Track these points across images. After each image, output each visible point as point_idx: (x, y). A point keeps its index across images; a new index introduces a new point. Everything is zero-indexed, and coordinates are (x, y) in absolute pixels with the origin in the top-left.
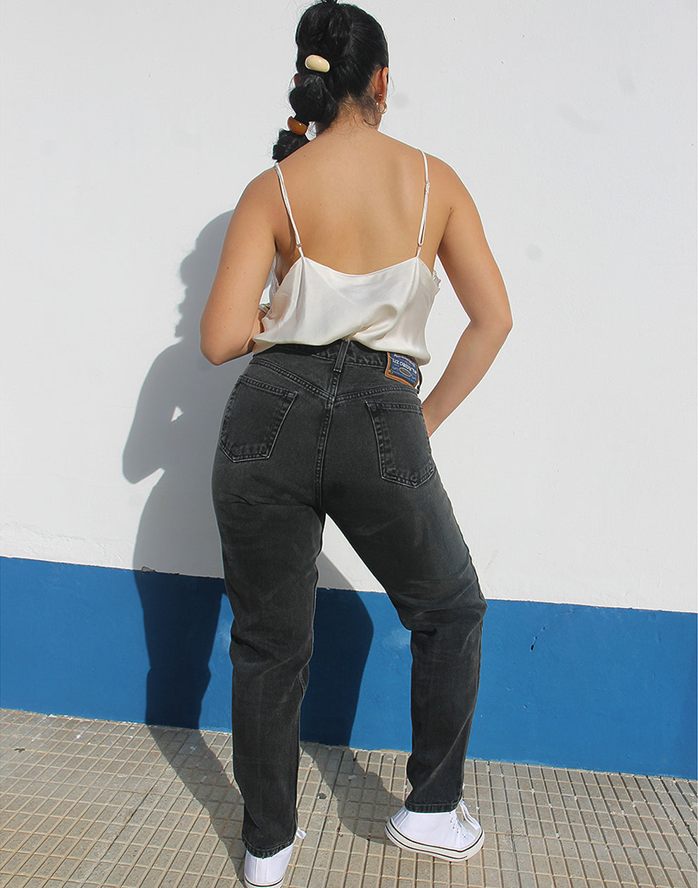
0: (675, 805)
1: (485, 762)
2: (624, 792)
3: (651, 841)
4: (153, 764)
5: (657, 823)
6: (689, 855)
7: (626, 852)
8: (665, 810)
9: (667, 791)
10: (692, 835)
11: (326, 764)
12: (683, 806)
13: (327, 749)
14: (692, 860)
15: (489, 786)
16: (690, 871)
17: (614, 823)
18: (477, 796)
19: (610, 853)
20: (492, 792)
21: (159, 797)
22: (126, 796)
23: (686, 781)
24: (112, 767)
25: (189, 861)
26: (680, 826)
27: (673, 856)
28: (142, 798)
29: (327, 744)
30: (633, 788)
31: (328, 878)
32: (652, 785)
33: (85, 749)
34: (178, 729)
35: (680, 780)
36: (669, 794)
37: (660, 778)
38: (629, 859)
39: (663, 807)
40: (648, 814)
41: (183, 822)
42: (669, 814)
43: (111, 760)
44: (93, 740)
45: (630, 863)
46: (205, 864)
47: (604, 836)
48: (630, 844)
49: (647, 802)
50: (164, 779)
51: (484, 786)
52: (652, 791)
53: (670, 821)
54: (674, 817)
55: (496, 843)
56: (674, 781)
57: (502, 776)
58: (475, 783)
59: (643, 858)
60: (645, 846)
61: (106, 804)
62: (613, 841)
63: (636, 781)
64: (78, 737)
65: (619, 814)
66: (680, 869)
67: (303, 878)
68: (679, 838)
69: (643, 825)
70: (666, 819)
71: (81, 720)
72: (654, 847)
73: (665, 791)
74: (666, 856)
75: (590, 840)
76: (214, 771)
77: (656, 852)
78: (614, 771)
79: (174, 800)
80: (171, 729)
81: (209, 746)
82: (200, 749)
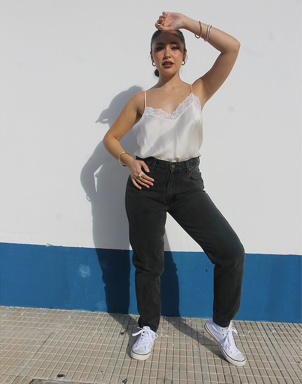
0: (265, 331)
1: (189, 318)
2: (245, 328)
4: (53, 323)
5: (257, 338)
7: (244, 349)
8: (261, 333)
9: (263, 326)
10: (271, 342)
11: (124, 321)
12: (268, 332)
14: (270, 351)
16: (269, 355)
21: (55, 336)
22: (42, 336)
23: (271, 323)
24: (36, 325)
25: (67, 359)
26: (267, 339)
27: (263, 350)
28: (48, 336)
29: (125, 314)
30: (249, 326)
31: (123, 363)
33: (25, 319)
34: (64, 310)
35: (268, 322)
36: (263, 328)
37: (260, 322)
38: (245, 352)
40: (254, 335)
41: (65, 344)
42: (262, 335)
43: (36, 323)
44: (28, 315)
45: (245, 353)
46: (74, 359)
49: (254, 331)
50: (57, 329)
52: (257, 327)
54: (265, 336)
55: (192, 348)
56: (266, 323)
57: (196, 323)
59: (251, 351)
60: (252, 347)
61: (34, 339)
64: (22, 314)
65: (242, 336)
66: (265, 354)
67: (113, 363)
68: (266, 343)
69: (252, 339)
70: (261, 336)
71: (23, 308)
72: (255, 347)
73: (262, 327)
74: (260, 350)
76: (78, 325)
77: (256, 349)
78: (242, 320)
79: (61, 336)
80: (60, 310)
81: (76, 316)
82: (72, 317)
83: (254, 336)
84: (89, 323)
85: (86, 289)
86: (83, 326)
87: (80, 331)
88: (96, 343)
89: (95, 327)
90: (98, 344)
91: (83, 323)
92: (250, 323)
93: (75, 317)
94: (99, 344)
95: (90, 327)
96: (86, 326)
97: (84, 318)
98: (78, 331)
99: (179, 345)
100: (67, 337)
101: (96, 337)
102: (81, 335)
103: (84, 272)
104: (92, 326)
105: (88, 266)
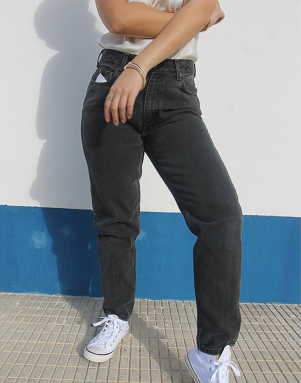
0: (282, 317)
1: (181, 301)
2: (256, 312)
3: (276, 337)
5: (276, 327)
6: (296, 342)
7: (264, 344)
9: (277, 310)
10: (295, 332)
11: (94, 308)
12: (286, 317)
13: (95, 299)
14: (298, 345)
15: (185, 314)
17: (254, 328)
18: (180, 320)
19: (256, 345)
20: (187, 316)
23: (285, 305)
25: (10, 370)
26: (288, 328)
27: (289, 344)
29: (95, 297)
30: (260, 310)
31: (97, 373)
32: (268, 308)
34: (10, 294)
36: (278, 312)
37: (272, 304)
38: (266, 347)
39: (277, 318)
41: (8, 346)
42: (280, 321)
46: (20, 371)
47: (251, 336)
48: (265, 339)
49: (268, 316)
51: (183, 314)
52: (270, 311)
53: (282, 325)
54: (284, 323)
55: (193, 344)
56: (279, 305)
57: (191, 308)
58: (177, 312)
59: (274, 346)
60: (273, 339)
62: (256, 337)
63: (260, 306)
65: (256, 324)
66: (294, 350)
67: (82, 375)
68: (289, 334)
69: (269, 328)
70: (280, 324)
72: (277, 340)
74: (285, 344)
75: (244, 339)
76: (30, 315)
77: (279, 342)
78: (248, 302)
79: (4, 333)
80: (5, 294)
81: (27, 301)
82: (22, 303)
83: (270, 324)
84: (45, 310)
85: (41, 265)
86: (36, 315)
87: (32, 323)
88: (55, 341)
89: (53, 316)
90: (58, 343)
91: (37, 311)
92: (259, 305)
93: (26, 304)
94: (60, 343)
95: (46, 317)
96: (41, 316)
97: (39, 304)
98: (28, 323)
99: (175, 340)
100: (12, 334)
101: (55, 333)
102: (33, 330)
103: (38, 241)
104: (49, 316)
105: (44, 233)
